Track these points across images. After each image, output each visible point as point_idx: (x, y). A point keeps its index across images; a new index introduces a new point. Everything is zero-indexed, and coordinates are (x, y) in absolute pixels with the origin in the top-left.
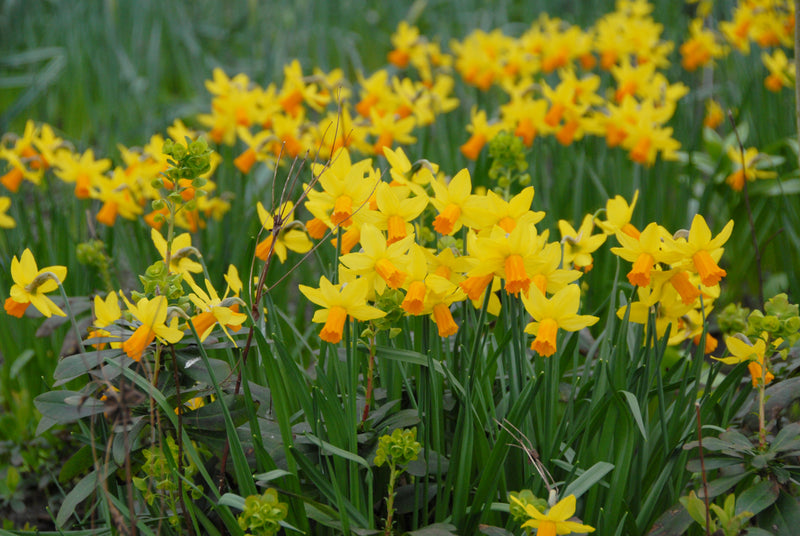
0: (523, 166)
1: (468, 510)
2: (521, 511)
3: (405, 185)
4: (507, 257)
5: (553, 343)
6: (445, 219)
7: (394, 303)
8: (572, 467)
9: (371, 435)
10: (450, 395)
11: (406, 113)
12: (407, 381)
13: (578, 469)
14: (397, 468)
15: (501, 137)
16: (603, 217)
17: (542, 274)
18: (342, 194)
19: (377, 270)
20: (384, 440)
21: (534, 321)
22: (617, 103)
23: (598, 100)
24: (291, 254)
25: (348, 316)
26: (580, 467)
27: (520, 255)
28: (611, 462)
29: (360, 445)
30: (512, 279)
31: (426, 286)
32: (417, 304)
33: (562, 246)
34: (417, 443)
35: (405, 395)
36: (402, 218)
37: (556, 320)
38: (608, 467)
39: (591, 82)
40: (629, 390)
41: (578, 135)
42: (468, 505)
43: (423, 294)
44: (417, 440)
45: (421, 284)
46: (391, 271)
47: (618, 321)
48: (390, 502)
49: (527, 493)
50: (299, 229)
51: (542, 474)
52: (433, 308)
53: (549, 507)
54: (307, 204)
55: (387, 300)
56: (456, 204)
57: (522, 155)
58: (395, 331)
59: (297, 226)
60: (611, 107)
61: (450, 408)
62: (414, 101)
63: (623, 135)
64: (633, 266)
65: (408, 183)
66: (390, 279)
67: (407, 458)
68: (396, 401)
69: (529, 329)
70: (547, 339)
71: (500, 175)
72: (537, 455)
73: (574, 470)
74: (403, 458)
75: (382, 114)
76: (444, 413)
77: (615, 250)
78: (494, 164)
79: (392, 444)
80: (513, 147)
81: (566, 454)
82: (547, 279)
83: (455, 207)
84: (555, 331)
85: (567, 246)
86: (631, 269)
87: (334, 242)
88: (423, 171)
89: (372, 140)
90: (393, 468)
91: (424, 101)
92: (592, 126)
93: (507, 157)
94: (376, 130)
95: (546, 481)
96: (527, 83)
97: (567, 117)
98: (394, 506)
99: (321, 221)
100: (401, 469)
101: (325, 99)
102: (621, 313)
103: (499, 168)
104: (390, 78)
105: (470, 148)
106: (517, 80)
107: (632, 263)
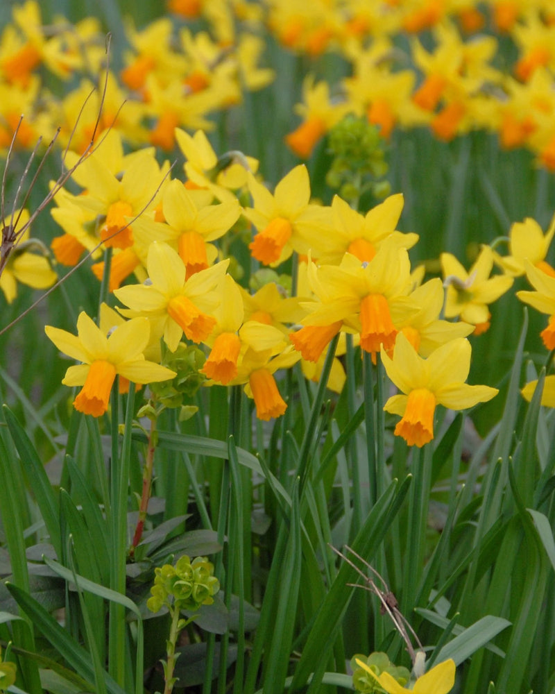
0: (380, 169)
1: (289, 682)
2: (370, 684)
3: (206, 188)
4: (364, 298)
5: (429, 426)
6: (268, 239)
7: (190, 368)
8: (448, 621)
9: (146, 567)
10: (262, 511)
11: (198, 85)
12: (197, 486)
13: (457, 626)
14: (182, 616)
15: (348, 124)
16: (504, 250)
17: (413, 326)
18: (119, 200)
19: (170, 312)
20: (163, 572)
21: (399, 392)
22: (522, 80)
23: (493, 76)
24: (24, 291)
25: (117, 376)
26: (460, 623)
27: (383, 295)
28: (505, 617)
29: (129, 582)
30: (371, 331)
31: (241, 341)
32: (226, 367)
33: (445, 290)
34: (213, 579)
35: (193, 508)
36: (202, 235)
37: (433, 391)
38: (500, 624)
39: (484, 48)
40: (537, 509)
41: (462, 127)
42: (289, 674)
43: (236, 351)
44: (214, 575)
45: (234, 336)
46: (192, 314)
47: (523, 404)
48: (169, 668)
49: (380, 657)
50: (38, 252)
51: (401, 630)
52: (250, 376)
53: (414, 679)
54: (54, 212)
55: (180, 363)
56: (286, 218)
57: (380, 152)
58: (188, 411)
59: (34, 248)
60: (513, 86)
61: (262, 530)
62: (213, 67)
63: (528, 128)
64: (551, 321)
65: (210, 186)
66: (190, 327)
67: (198, 600)
68: (181, 518)
69: (391, 405)
70: (419, 419)
71: (344, 182)
72: (394, 601)
73: (451, 627)
74: (191, 601)
75: (164, 86)
76: (253, 538)
77: (523, 295)
78: (337, 163)
79: (177, 578)
80: (366, 140)
81: (436, 606)
82: (420, 334)
83: (283, 223)
84: (432, 408)
85: (452, 292)
86: (547, 325)
87: (98, 269)
88: (235, 169)
89: (147, 122)
90: (175, 616)
91: (227, 69)
92: (485, 112)
93: (357, 155)
94: (154, 110)
95: (407, 641)
96: (381, 48)
97: (449, 99)
98: (174, 675)
99: (74, 240)
100: (186, 618)
101: (74, 61)
102: (528, 391)
103: (344, 170)
104: (176, 33)
105: (302, 139)
106: (366, 42)
107: (548, 316)
